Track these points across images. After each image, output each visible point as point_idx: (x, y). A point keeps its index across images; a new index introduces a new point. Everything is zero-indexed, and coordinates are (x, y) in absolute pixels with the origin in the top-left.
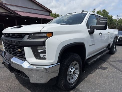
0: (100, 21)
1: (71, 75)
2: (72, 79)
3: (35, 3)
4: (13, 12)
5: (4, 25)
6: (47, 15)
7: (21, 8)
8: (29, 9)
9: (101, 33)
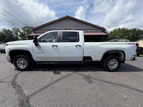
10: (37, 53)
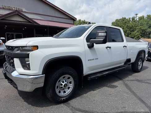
0: (99, 35)
1: (62, 87)
2: (65, 92)
3: (58, 10)
4: (32, 21)
5: (22, 35)
6: (71, 24)
7: (42, 16)
8: (50, 17)
9: (109, 46)
10: (90, 60)
